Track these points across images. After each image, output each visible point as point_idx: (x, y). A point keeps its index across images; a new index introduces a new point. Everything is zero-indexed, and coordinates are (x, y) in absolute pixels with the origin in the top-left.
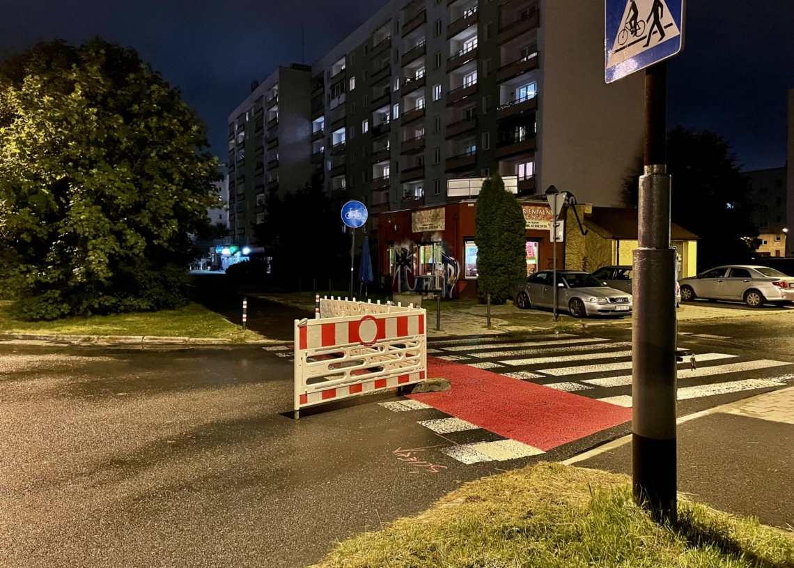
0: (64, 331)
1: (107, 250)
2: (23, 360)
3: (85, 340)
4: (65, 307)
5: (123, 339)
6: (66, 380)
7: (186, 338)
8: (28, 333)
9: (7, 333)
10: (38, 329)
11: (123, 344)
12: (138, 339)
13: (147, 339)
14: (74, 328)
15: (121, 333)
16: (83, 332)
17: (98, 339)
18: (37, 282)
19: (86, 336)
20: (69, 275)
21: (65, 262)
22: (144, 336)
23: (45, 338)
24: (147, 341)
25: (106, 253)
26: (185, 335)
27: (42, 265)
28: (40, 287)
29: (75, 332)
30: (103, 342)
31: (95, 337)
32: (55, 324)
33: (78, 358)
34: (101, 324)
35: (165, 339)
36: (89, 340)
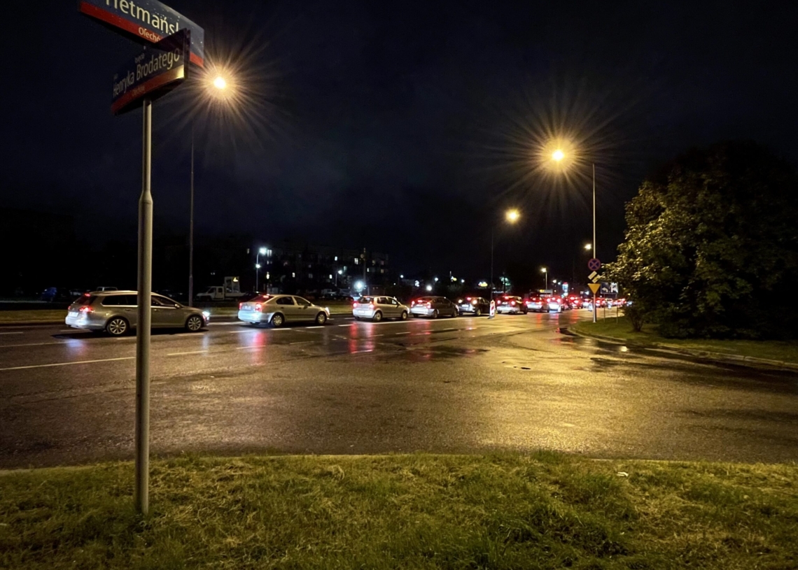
0: (688, 347)
1: (720, 292)
2: (659, 360)
3: (702, 354)
4: (691, 330)
5: (728, 356)
6: (680, 374)
7: (782, 362)
8: (665, 345)
9: (654, 343)
10: (672, 343)
11: (728, 360)
12: (740, 357)
13: (748, 359)
14: (695, 346)
15: (728, 352)
16: (701, 349)
17: (711, 354)
18: (673, 312)
19: (703, 351)
20: (695, 309)
21: (692, 300)
22: (745, 356)
23: (676, 350)
24: (748, 360)
25: (719, 294)
26: (782, 359)
27: (677, 302)
28: (675, 317)
29: (696, 348)
30: (714, 357)
31: (709, 352)
32: (684, 341)
33: (693, 364)
34: (716, 345)
35: (763, 360)
36: (704, 354)
